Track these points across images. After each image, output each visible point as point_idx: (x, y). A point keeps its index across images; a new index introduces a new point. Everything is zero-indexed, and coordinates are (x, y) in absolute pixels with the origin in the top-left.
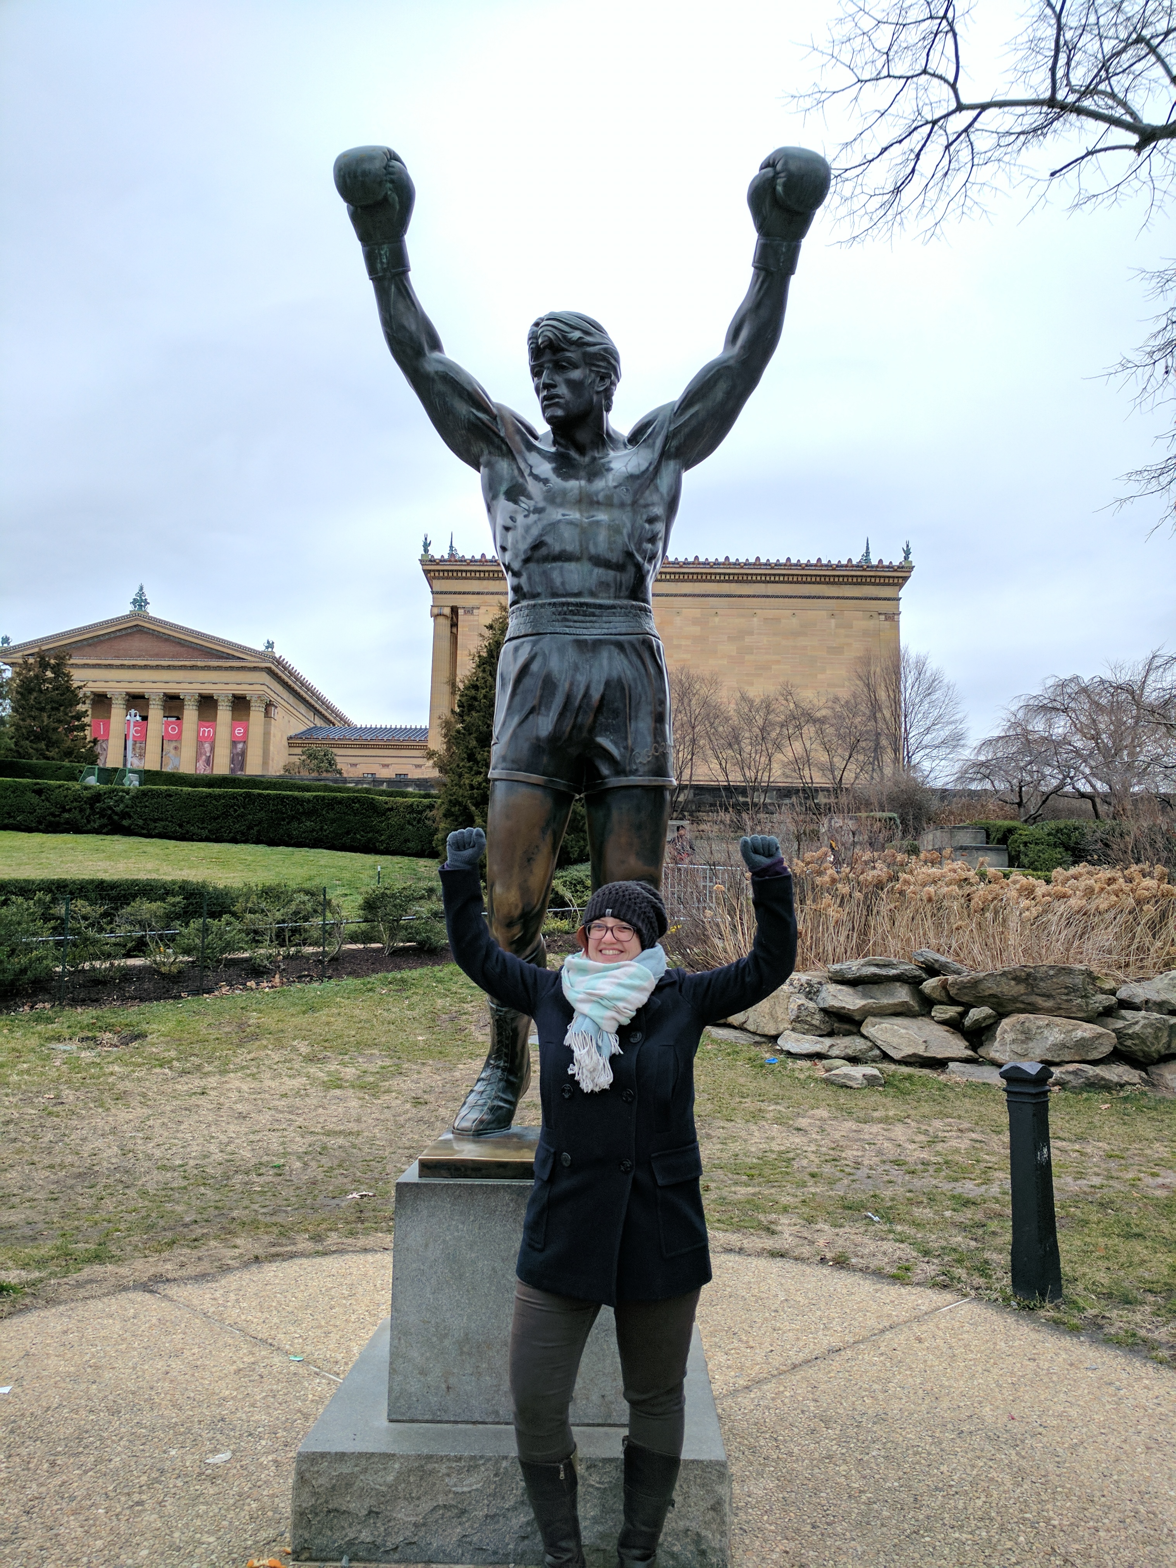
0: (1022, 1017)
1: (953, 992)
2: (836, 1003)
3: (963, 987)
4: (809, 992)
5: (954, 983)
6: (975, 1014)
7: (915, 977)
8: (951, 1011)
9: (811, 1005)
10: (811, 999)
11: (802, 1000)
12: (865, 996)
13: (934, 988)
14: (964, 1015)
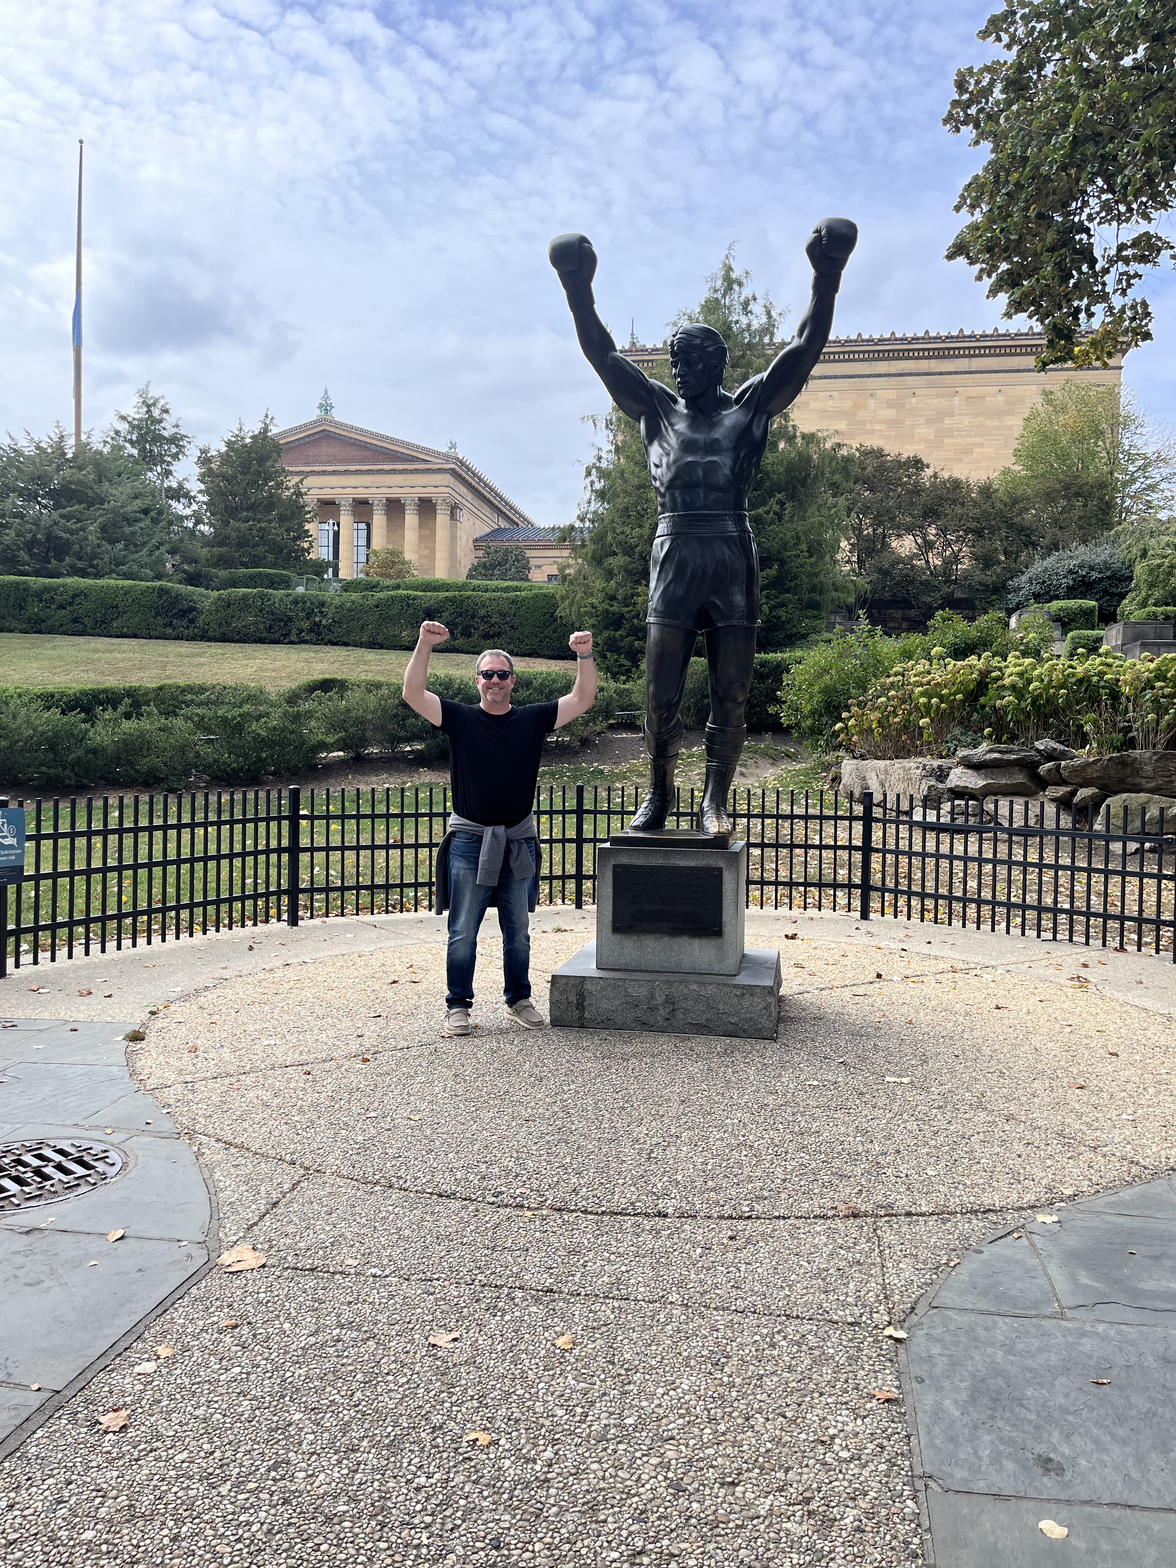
0: (1125, 795)
1: (1065, 774)
2: (962, 784)
3: (1074, 770)
4: (940, 776)
5: (1065, 768)
6: (1084, 793)
7: (1035, 762)
8: (1061, 791)
9: (941, 786)
10: (941, 782)
11: (933, 782)
12: (986, 778)
13: (1049, 770)
14: (1074, 793)
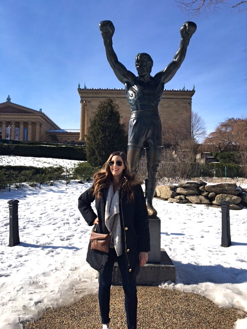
0: (221, 194)
1: (206, 189)
7: (198, 186)
8: (206, 194)
11: (173, 191)
12: (187, 190)
13: (202, 188)
14: (208, 194)
